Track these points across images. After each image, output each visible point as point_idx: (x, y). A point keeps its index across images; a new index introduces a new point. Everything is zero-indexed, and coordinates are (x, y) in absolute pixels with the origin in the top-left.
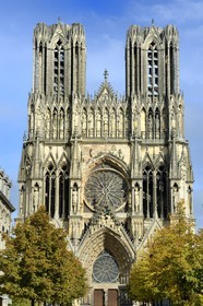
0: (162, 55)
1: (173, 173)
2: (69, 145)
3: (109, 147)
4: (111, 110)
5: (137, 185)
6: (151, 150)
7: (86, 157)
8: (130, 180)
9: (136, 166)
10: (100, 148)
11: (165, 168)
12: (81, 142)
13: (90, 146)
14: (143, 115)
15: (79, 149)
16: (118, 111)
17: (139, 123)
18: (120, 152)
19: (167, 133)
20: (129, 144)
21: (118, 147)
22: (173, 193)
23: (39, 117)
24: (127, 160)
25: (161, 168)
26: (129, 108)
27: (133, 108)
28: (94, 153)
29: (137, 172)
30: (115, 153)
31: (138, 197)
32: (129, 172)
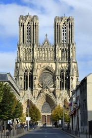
0: (68, 28)
1: (71, 73)
2: (32, 63)
3: (48, 64)
4: (48, 50)
5: (58, 78)
6: (63, 65)
7: (39, 67)
8: (55, 76)
9: (58, 71)
10: (44, 64)
11: (68, 71)
12: (37, 62)
13: (40, 63)
14: (60, 51)
15: (36, 64)
16: (51, 50)
17: (59, 55)
18: (52, 65)
19: (69, 58)
20: (55, 62)
21: (51, 63)
22: (71, 81)
23: (21, 52)
24: (54, 69)
25: (67, 71)
26: (55, 49)
27: (57, 49)
28: (42, 66)
29: (58, 73)
30: (50, 66)
31: (58, 82)
32: (55, 73)
